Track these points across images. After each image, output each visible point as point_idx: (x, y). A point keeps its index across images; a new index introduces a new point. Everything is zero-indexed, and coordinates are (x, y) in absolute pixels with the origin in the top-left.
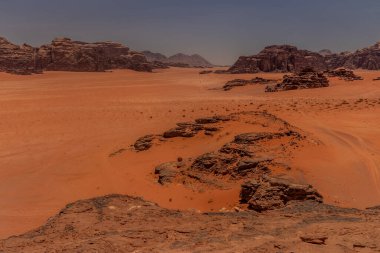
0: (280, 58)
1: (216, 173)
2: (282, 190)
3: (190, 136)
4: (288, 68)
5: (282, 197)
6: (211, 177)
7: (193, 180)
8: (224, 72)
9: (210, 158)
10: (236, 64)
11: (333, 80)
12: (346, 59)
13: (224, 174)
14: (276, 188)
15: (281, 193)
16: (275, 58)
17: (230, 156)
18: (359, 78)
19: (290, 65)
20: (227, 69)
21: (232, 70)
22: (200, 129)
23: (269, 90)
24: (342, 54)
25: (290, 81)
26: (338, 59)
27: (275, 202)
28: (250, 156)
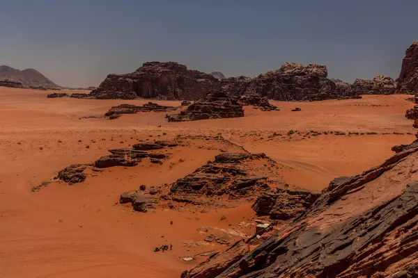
0: (165, 80)
1: (209, 193)
2: (303, 198)
3: (132, 164)
4: (175, 93)
5: (304, 205)
6: (204, 198)
7: (181, 204)
8: (84, 96)
9: (197, 179)
10: (103, 85)
11: (248, 109)
12: (248, 84)
13: (220, 194)
14: (297, 196)
15: (303, 201)
16: (158, 80)
17: (220, 176)
18: (275, 108)
19: (178, 90)
20: (88, 92)
21: (96, 94)
22: (144, 156)
23: (171, 120)
24: (242, 78)
25: (198, 108)
26: (237, 85)
27: (300, 209)
28: (245, 175)
